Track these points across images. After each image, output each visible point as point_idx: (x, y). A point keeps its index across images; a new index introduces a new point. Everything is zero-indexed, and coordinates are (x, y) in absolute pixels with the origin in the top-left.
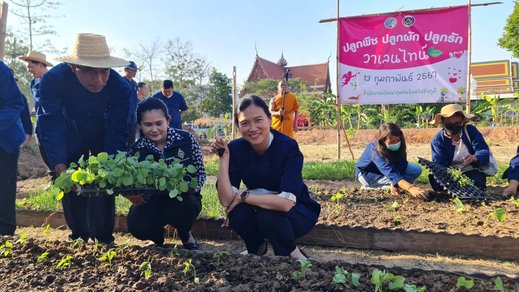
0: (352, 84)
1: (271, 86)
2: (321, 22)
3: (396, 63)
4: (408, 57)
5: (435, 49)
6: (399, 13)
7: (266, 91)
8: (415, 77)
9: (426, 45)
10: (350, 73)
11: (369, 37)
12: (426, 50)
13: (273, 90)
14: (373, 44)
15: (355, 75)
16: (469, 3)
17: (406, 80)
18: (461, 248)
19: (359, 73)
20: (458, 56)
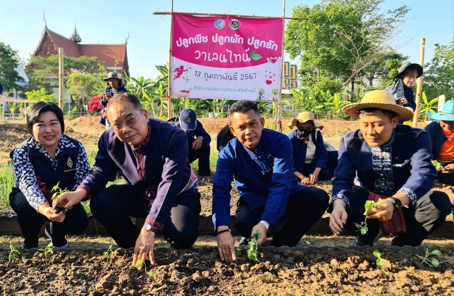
0: (184, 78)
2: (155, 14)
3: (223, 62)
4: (233, 58)
5: (256, 53)
6: (227, 16)
8: (239, 77)
9: (249, 48)
10: (182, 67)
11: (200, 35)
12: (248, 52)
14: (204, 41)
15: (187, 70)
16: (283, 16)
17: (231, 79)
19: (190, 68)
20: (274, 61)
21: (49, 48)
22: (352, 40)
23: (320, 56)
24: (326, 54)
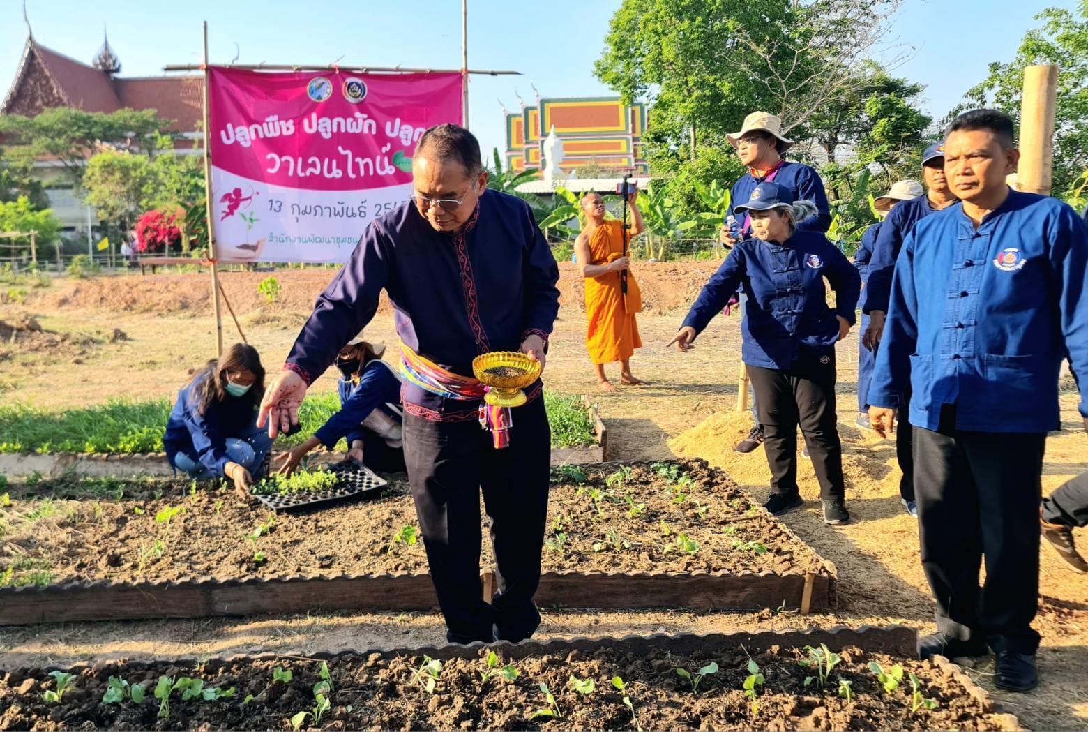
0: (243, 216)
1: (75, 128)
2: (168, 69)
3: (333, 177)
4: (356, 167)
6: (334, 70)
7: (61, 141)
8: (371, 210)
9: (389, 145)
10: (237, 192)
11: (276, 117)
12: (389, 154)
13: (81, 140)
14: (285, 133)
15: (250, 198)
16: (464, 67)
17: (353, 215)
19: (258, 193)
21: (39, 92)
22: (768, 57)
23: (693, 97)
24: (707, 92)
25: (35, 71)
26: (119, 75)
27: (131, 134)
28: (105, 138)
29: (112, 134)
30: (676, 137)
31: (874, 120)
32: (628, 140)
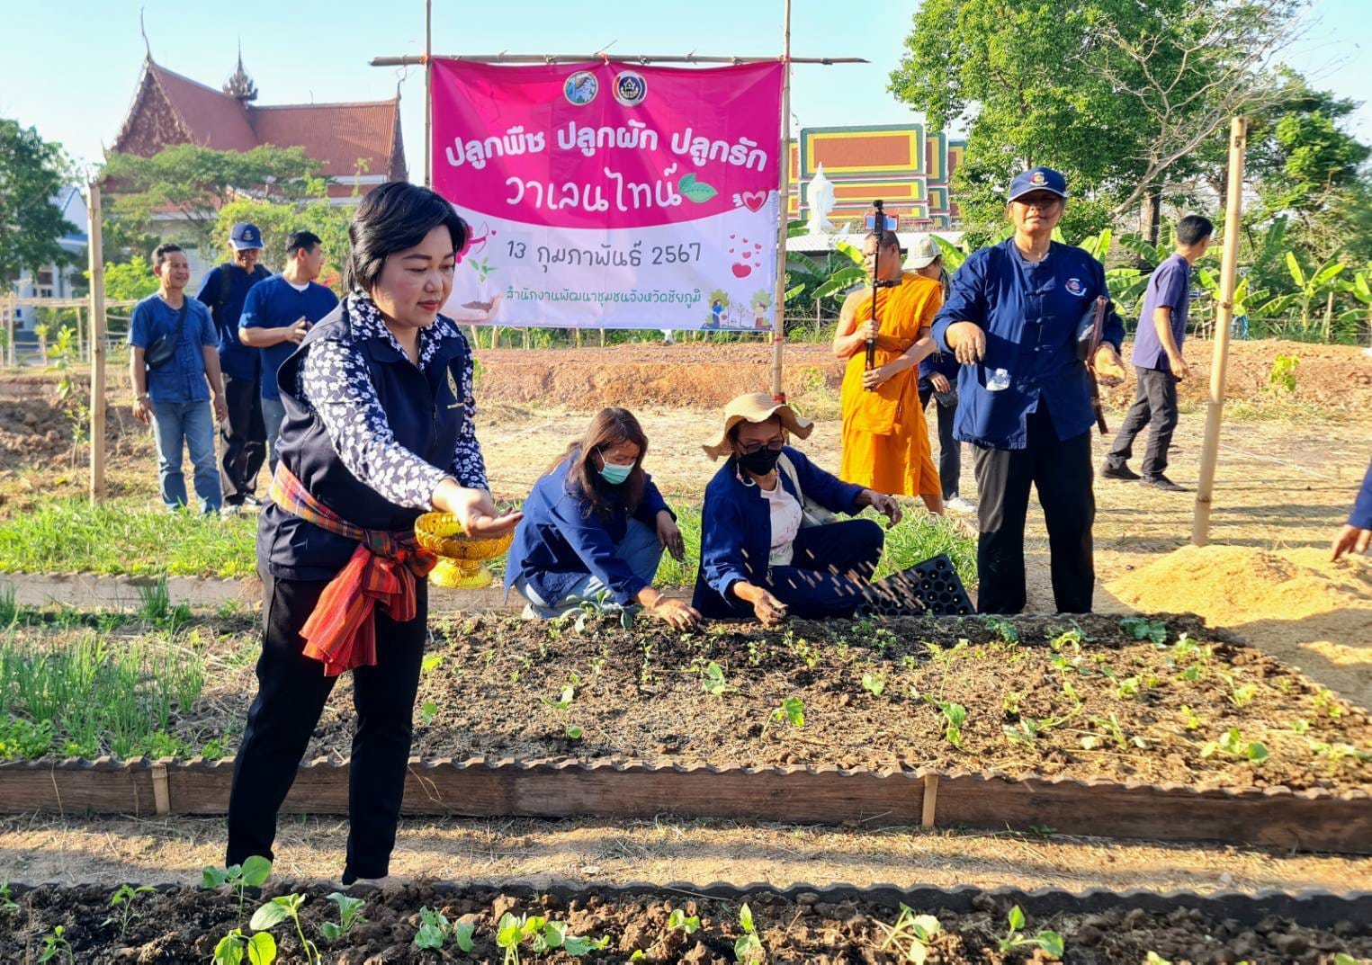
0: (474, 263)
1: (201, 171)
2: (377, 63)
3: (597, 211)
4: (628, 195)
5: (699, 179)
6: (601, 60)
7: (185, 187)
8: (648, 256)
9: (675, 165)
11: (520, 129)
12: (673, 178)
13: (209, 187)
14: (532, 149)
15: (484, 239)
16: (784, 53)
17: (623, 263)
18: (708, 802)
19: (494, 233)
20: (755, 205)
21: (158, 125)
22: (1144, 60)
23: (1031, 118)
25: (153, 99)
26: (255, 103)
27: (270, 179)
28: (239, 183)
29: (249, 179)
30: (1003, 175)
31: (1289, 150)
32: (920, 182)
